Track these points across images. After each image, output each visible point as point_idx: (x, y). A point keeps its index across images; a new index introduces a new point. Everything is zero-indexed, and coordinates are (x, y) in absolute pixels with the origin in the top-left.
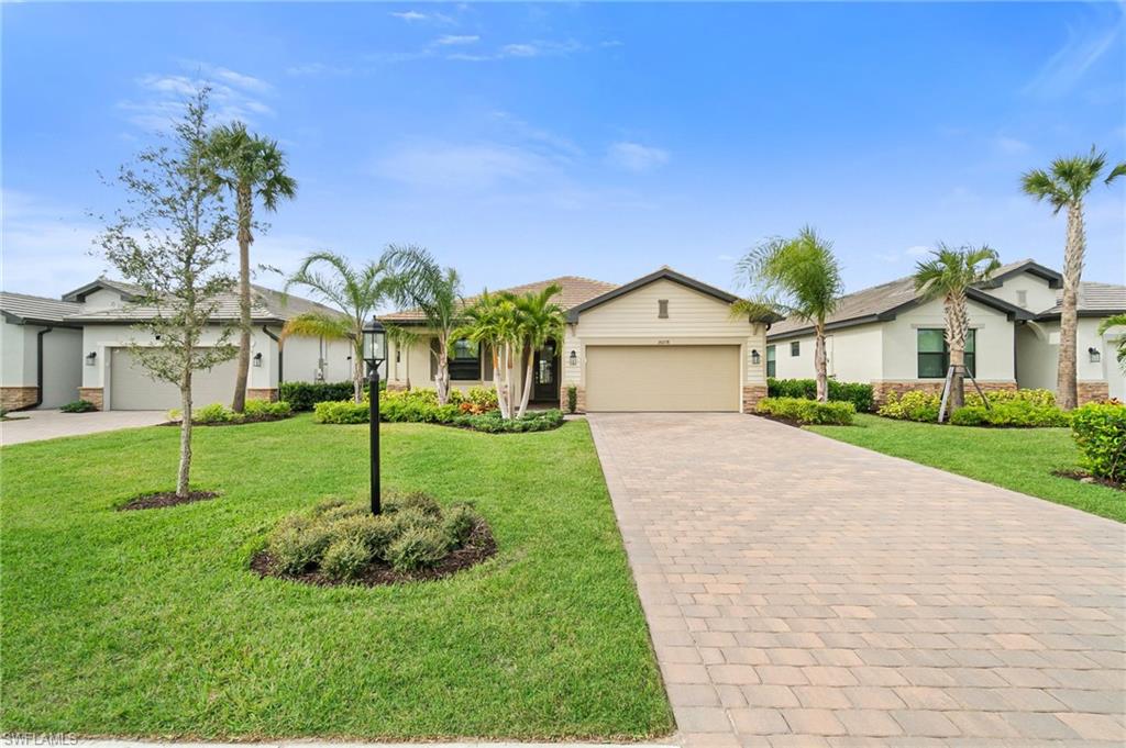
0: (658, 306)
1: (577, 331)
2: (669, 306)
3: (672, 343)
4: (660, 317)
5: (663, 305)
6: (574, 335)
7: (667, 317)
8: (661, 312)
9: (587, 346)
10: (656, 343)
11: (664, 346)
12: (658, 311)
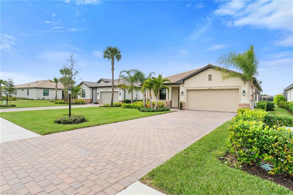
0: (208, 77)
1: (184, 85)
2: (212, 76)
3: (212, 89)
4: (209, 80)
5: (210, 76)
6: (183, 87)
7: (211, 80)
8: (209, 79)
9: (187, 90)
10: (208, 89)
11: (210, 90)
12: (208, 78)
